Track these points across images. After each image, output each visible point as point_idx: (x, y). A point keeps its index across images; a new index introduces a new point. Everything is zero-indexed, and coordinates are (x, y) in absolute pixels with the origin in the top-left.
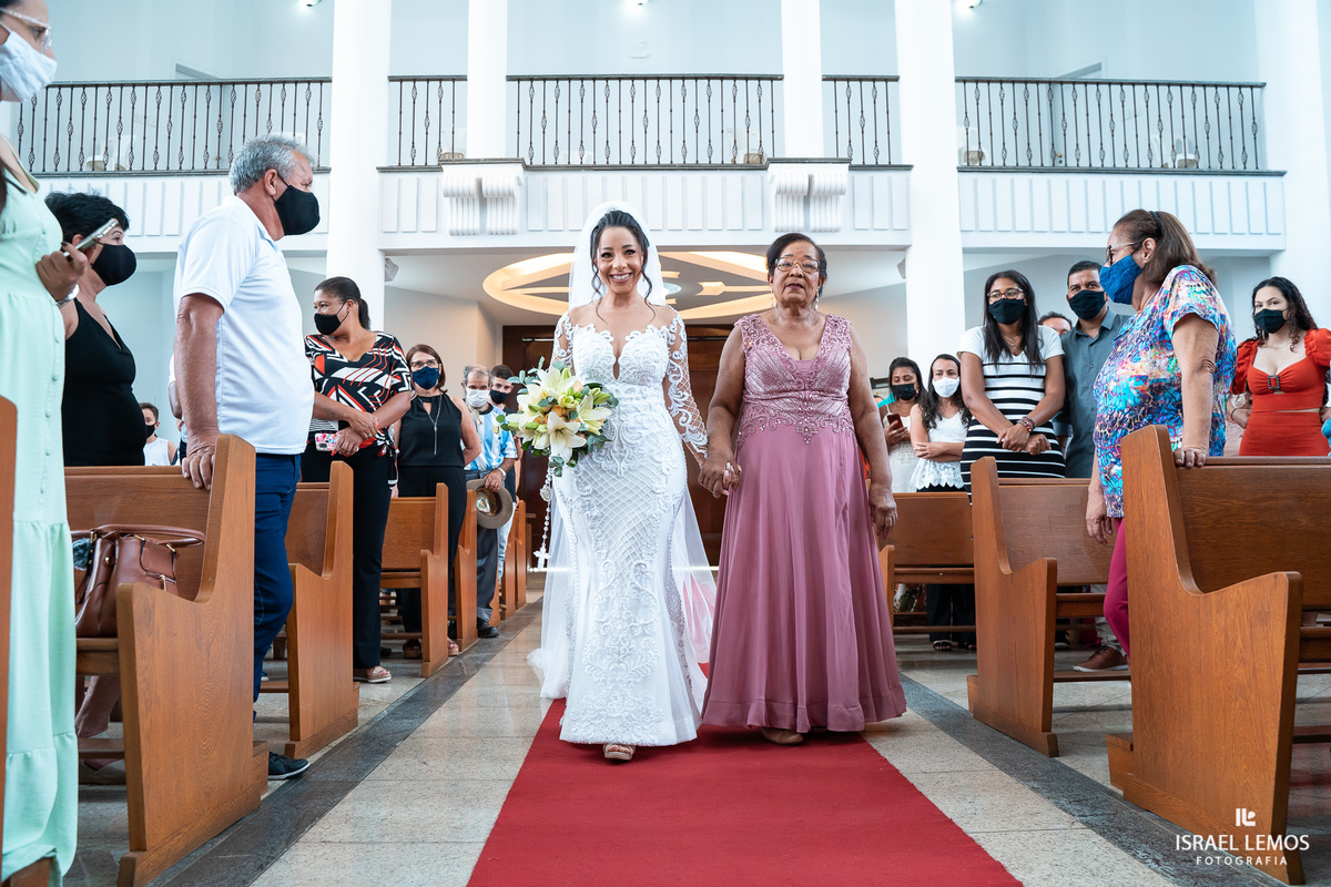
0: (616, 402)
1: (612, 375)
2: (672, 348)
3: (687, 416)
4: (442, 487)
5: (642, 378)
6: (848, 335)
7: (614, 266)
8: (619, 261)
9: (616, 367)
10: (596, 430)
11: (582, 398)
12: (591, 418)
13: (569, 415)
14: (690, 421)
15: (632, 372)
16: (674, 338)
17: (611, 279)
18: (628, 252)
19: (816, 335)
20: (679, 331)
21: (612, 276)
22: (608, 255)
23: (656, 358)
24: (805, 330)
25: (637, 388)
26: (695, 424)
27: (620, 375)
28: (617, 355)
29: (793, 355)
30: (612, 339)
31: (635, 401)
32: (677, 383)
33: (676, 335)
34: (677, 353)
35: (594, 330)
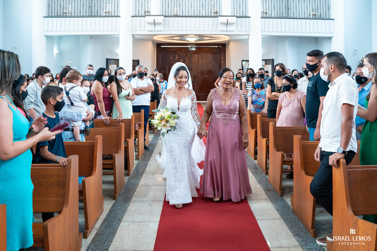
0: (179, 117)
1: (178, 110)
5: (185, 110)
6: (239, 96)
7: (182, 81)
8: (184, 79)
9: (179, 108)
10: (173, 125)
11: (171, 117)
12: (172, 122)
13: (167, 122)
15: (182, 109)
16: (193, 98)
18: (186, 77)
19: (230, 96)
21: (180, 83)
22: (181, 77)
23: (189, 105)
25: (184, 113)
26: (198, 119)
27: (180, 110)
28: (179, 105)
29: (223, 103)
30: (177, 100)
31: (183, 116)
32: (194, 109)
33: (193, 97)
34: (193, 101)
35: (173, 97)
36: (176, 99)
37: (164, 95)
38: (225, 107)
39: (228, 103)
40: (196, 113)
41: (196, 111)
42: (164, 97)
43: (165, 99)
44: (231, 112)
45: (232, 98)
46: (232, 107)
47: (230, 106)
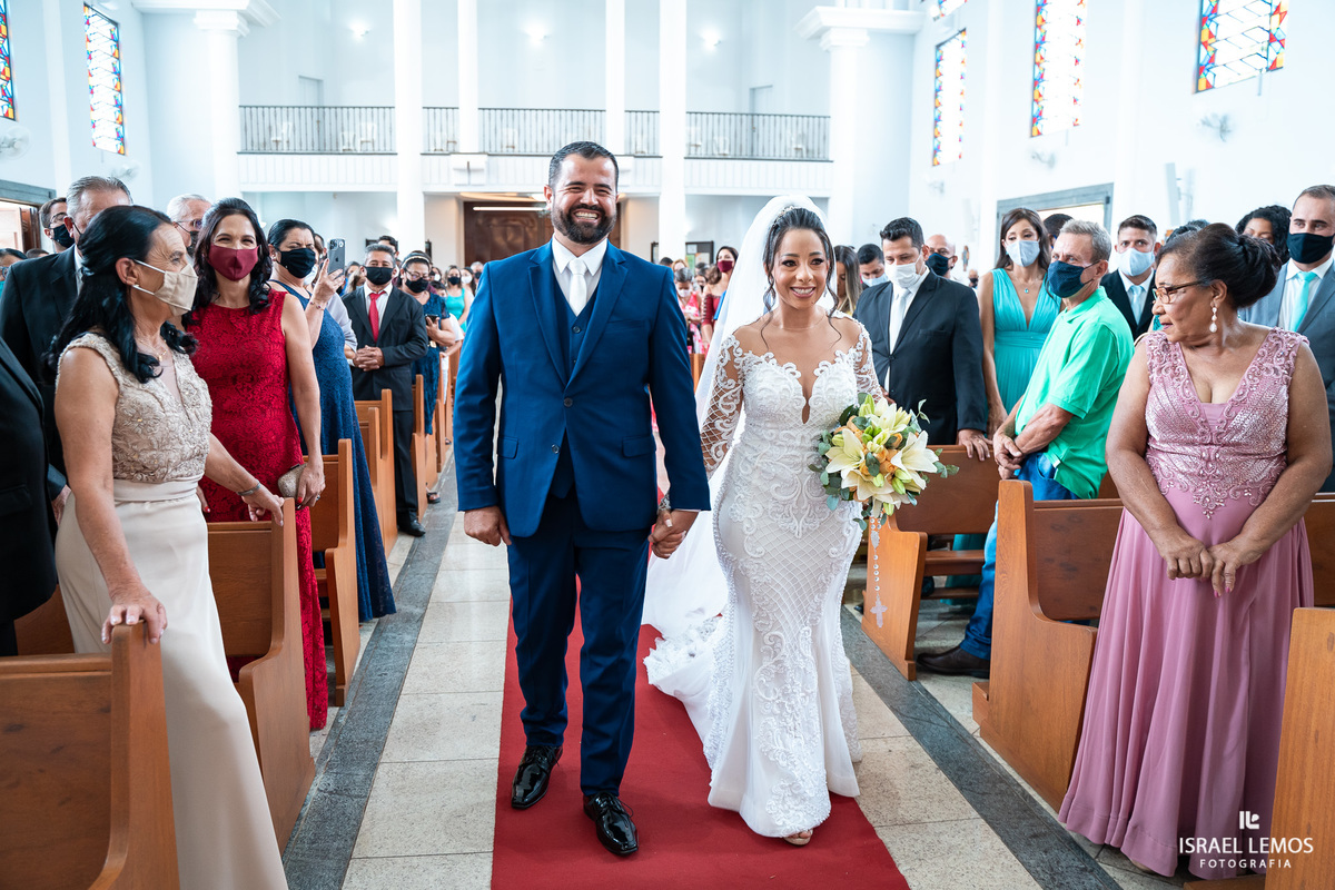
1: (800, 419)
7: (798, 277)
8: (803, 272)
9: (804, 410)
15: (823, 414)
17: (791, 292)
18: (816, 262)
21: (792, 288)
22: (791, 263)
27: (811, 417)
28: (807, 394)
30: (799, 374)
35: (775, 361)
36: (794, 370)
42: (731, 362)
43: (735, 374)
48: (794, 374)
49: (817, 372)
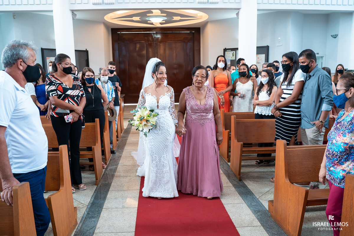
0: (158, 114)
1: (157, 108)
2: (171, 98)
3: (173, 115)
4: (97, 120)
5: (164, 108)
6: (213, 94)
9: (158, 106)
10: (154, 124)
11: (150, 116)
12: (153, 120)
13: (147, 121)
14: (174, 116)
15: (162, 107)
19: (204, 95)
20: (173, 93)
23: (168, 103)
24: (202, 94)
25: (163, 111)
27: (159, 108)
28: (158, 103)
29: (198, 103)
30: (156, 98)
31: (162, 115)
32: (172, 107)
33: (172, 94)
34: (172, 99)
35: (151, 95)
36: (155, 97)
37: (142, 93)
38: (201, 106)
39: (203, 102)
40: (173, 111)
41: (173, 109)
42: (142, 95)
43: (143, 98)
44: (206, 111)
45: (207, 97)
46: (207, 106)
47: (206, 105)
48: (155, 98)
49: (160, 98)
